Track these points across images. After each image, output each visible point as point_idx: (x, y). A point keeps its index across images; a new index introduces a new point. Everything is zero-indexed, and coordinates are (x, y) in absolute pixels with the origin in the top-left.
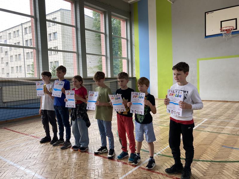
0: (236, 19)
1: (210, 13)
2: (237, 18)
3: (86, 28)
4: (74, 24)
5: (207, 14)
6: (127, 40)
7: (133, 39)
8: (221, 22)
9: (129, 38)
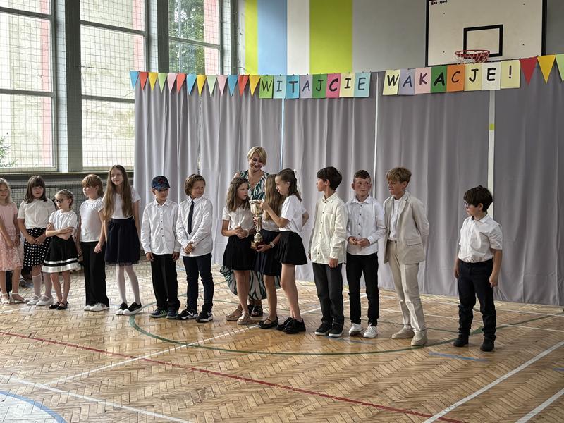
0: (501, 27)
1: (438, 1)
2: (502, 25)
3: (82, 18)
4: (48, 12)
5: (432, 4)
6: (222, 52)
7: (241, 49)
8: (466, 30)
9: (228, 47)
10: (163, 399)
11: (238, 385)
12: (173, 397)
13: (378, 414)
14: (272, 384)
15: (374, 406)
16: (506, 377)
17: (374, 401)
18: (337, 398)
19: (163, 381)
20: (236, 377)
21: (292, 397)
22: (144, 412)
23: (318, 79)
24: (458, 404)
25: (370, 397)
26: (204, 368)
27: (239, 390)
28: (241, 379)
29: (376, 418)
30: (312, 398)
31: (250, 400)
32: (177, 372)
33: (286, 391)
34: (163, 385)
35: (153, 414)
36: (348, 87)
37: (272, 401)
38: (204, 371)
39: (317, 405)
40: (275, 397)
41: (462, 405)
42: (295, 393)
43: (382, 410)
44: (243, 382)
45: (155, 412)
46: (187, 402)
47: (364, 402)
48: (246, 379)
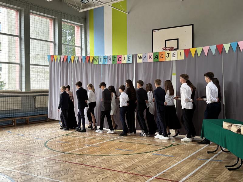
0: (178, 39)
1: (156, 31)
4: (18, 34)
5: (154, 31)
6: (82, 49)
7: (88, 48)
8: (166, 41)
9: (84, 47)
10: (53, 173)
11: (82, 167)
12: (57, 172)
13: (133, 176)
14: (95, 167)
15: (131, 174)
16: (180, 162)
17: (131, 172)
18: (118, 171)
19: (54, 166)
20: (81, 164)
21: (101, 171)
22: (46, 178)
23: (114, 57)
24: (162, 172)
25: (130, 170)
26: (70, 161)
27: (82, 169)
28: (83, 165)
29: (132, 178)
30: (109, 171)
31: (86, 172)
32: (60, 163)
33: (100, 169)
34: (54, 168)
35: (49, 179)
36: (124, 60)
37: (94, 173)
38: (70, 162)
39: (110, 174)
40: (95, 171)
41: (164, 173)
42: (103, 170)
43: (134, 175)
44: (84, 166)
45: (50, 178)
46: (62, 174)
47: (128, 172)
48: (85, 165)
